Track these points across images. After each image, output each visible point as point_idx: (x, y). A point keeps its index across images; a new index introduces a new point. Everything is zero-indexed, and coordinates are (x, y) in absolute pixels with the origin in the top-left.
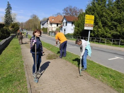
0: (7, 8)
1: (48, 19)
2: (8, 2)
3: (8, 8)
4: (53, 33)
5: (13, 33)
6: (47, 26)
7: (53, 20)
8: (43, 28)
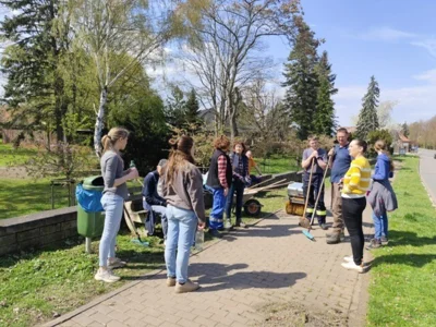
2: (373, 78)
3: (370, 93)
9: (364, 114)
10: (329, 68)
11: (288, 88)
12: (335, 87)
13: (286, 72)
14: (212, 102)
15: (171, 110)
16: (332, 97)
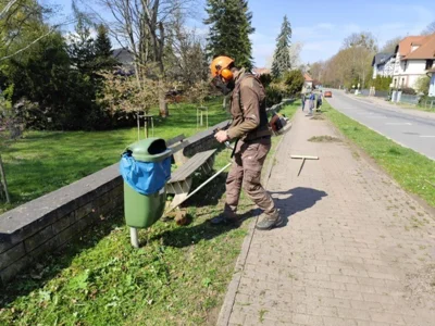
0: (280, 33)
1: (397, 47)
2: (285, 18)
3: (283, 33)
4: (400, 93)
5: (288, 97)
6: (393, 69)
7: (415, 48)
8: (378, 76)
9: (278, 55)
10: (245, 6)
11: (211, 25)
12: (252, 26)
13: (208, 8)
14: (129, 40)
15: (76, 49)
16: (250, 36)
